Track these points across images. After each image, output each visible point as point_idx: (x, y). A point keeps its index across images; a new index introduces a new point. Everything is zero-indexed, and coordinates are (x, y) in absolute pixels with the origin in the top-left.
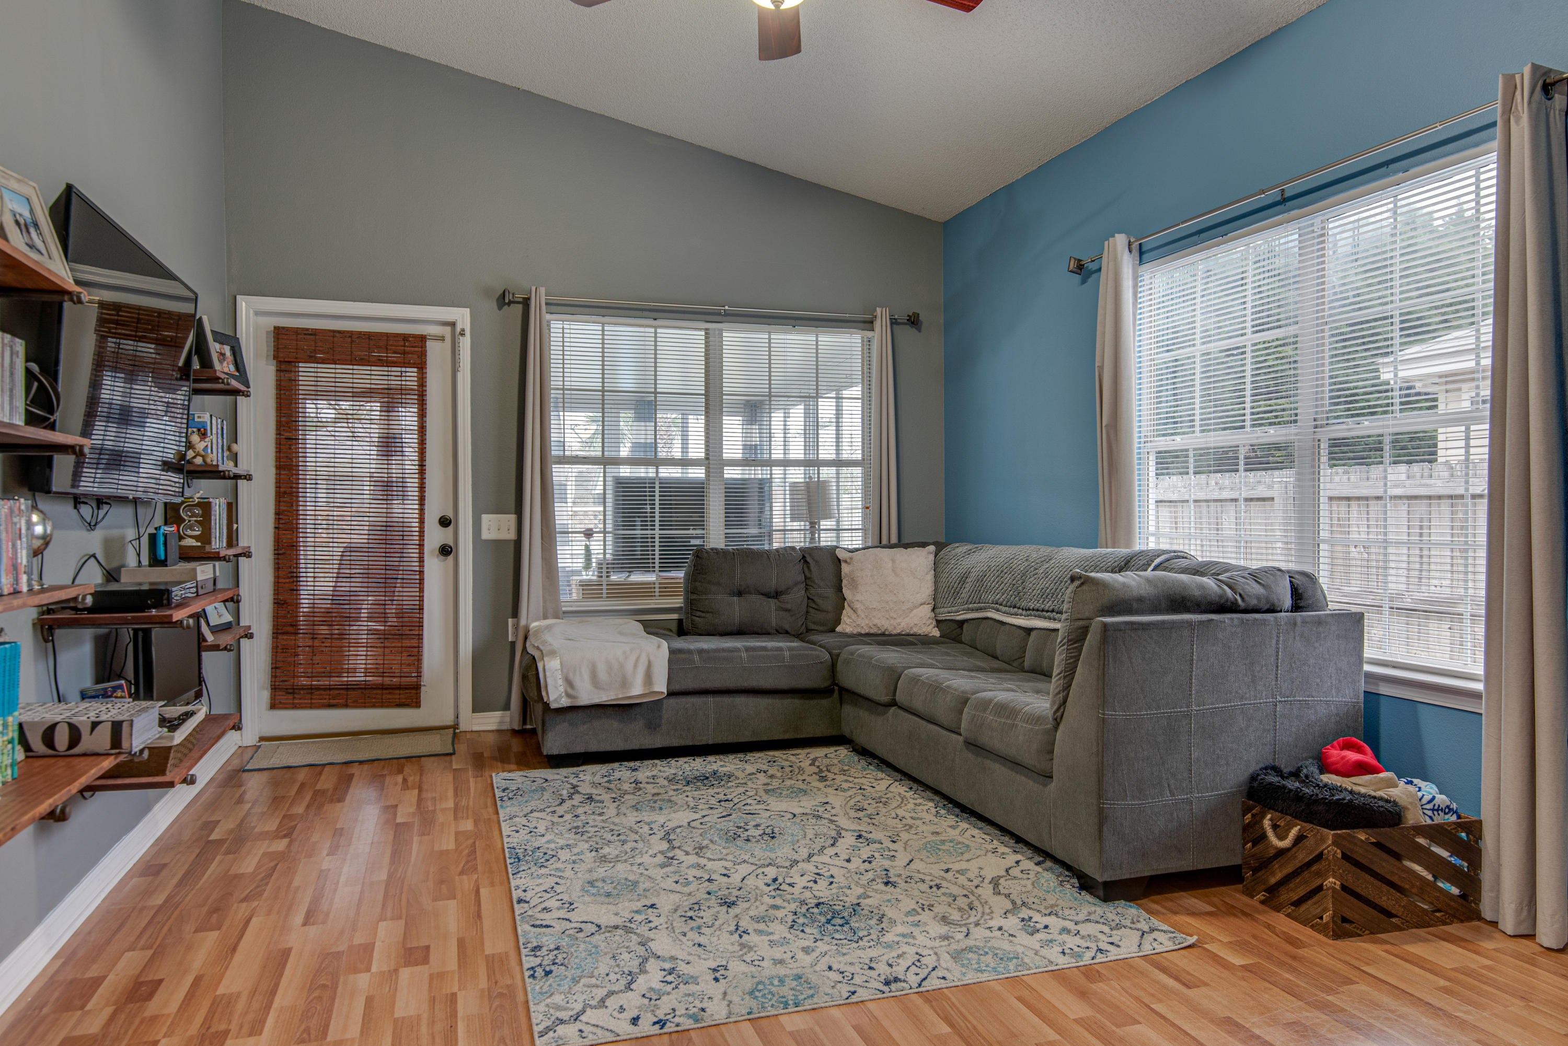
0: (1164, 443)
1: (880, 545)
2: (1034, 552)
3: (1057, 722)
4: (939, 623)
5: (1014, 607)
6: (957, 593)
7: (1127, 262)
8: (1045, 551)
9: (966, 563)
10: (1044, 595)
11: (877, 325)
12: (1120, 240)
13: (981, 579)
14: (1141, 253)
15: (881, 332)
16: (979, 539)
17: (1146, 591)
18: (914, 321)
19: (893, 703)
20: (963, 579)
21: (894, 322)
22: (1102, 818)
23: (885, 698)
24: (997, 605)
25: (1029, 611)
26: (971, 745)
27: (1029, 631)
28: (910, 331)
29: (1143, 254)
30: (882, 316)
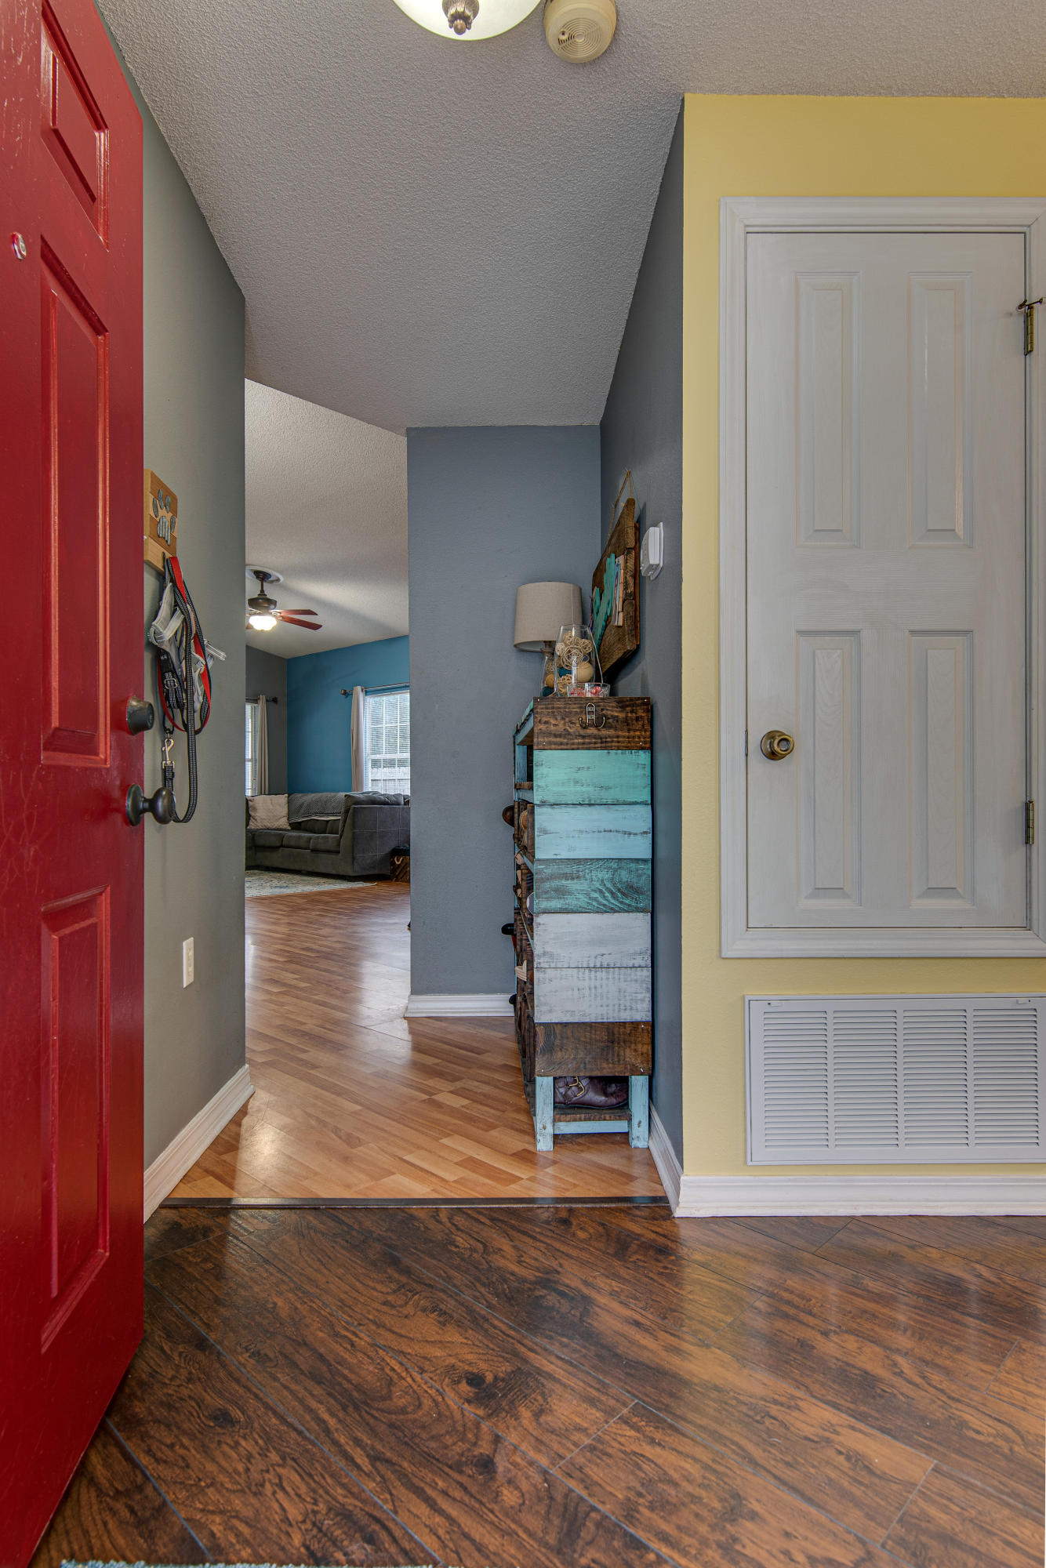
0: (374, 757)
1: (261, 794)
2: (330, 795)
3: (341, 836)
4: (290, 824)
5: (322, 814)
6: (299, 811)
7: (361, 695)
8: (333, 794)
9: (301, 801)
10: (334, 808)
11: (260, 702)
12: (359, 688)
13: (309, 805)
14: (366, 692)
15: (261, 706)
16: (305, 791)
17: (365, 799)
18: (275, 700)
19: (282, 846)
20: (301, 806)
21: (267, 700)
22: (354, 859)
23: (279, 844)
24: (316, 814)
25: (328, 814)
26: (315, 851)
27: (327, 821)
28: (272, 704)
29: (366, 693)
30: (263, 698)
